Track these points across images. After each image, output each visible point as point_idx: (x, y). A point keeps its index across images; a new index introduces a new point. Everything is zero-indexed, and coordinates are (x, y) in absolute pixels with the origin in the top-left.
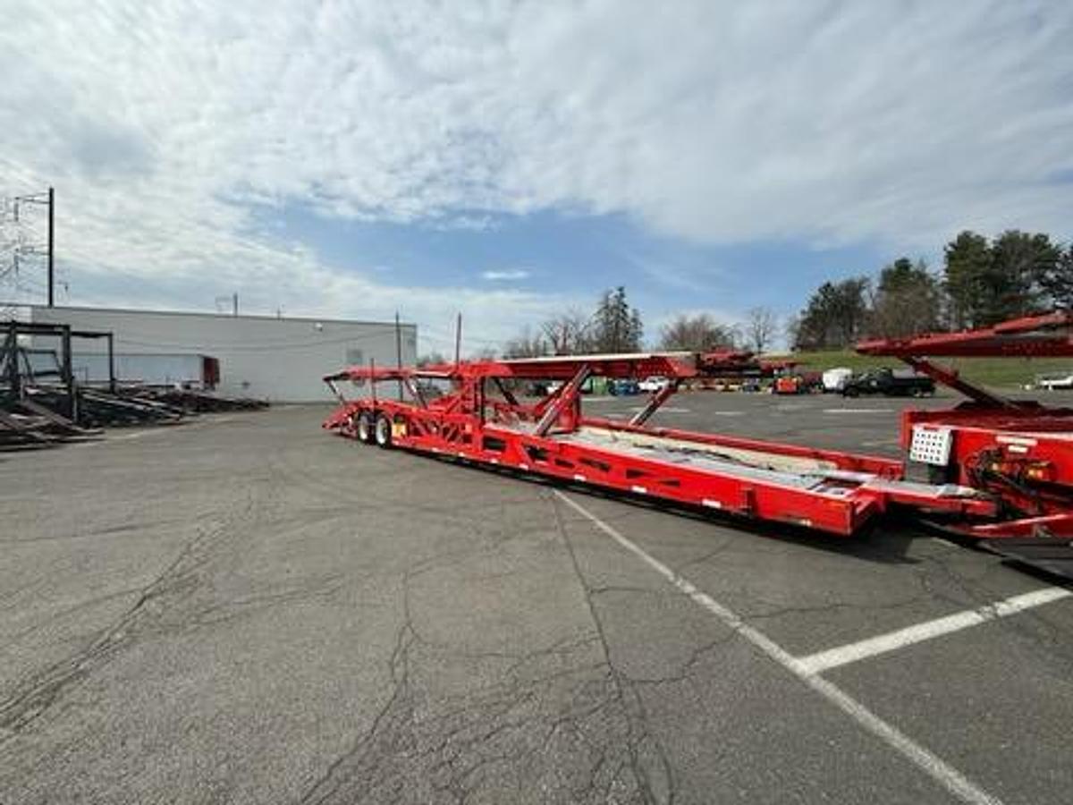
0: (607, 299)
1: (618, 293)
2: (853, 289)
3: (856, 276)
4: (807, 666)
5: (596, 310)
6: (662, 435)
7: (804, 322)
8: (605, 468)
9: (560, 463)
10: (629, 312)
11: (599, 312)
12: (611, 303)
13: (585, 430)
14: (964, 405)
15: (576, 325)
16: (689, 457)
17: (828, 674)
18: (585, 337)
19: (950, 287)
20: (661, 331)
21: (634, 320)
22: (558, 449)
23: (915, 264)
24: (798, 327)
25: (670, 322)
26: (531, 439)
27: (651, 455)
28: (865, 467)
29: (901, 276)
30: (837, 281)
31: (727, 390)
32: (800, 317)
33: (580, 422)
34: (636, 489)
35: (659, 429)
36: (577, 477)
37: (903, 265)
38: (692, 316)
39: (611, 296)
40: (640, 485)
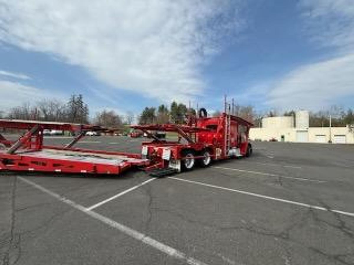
0: (74, 98)
1: (79, 97)
2: (153, 110)
3: (154, 107)
4: (88, 210)
5: (68, 101)
6: (78, 151)
7: (141, 117)
8: (44, 164)
9: (20, 164)
10: (84, 105)
11: (70, 102)
12: (76, 100)
13: (44, 150)
14: (154, 141)
15: (57, 106)
16: (86, 158)
17: (93, 210)
18: (62, 111)
19: (171, 113)
20: (96, 113)
21: (86, 108)
22: (20, 158)
23: (165, 106)
24: (140, 118)
25: (101, 111)
26: (5, 156)
27: (70, 158)
28: (134, 156)
29: (162, 109)
30: (150, 107)
31: (118, 135)
32: (140, 116)
33: (42, 147)
34: (57, 171)
35: (77, 149)
36: (30, 169)
37: (163, 106)
38: (108, 110)
39: (76, 97)
40: (58, 169)
